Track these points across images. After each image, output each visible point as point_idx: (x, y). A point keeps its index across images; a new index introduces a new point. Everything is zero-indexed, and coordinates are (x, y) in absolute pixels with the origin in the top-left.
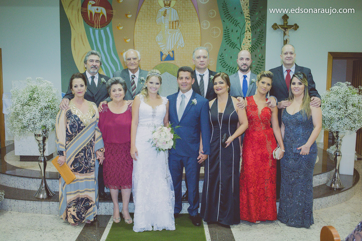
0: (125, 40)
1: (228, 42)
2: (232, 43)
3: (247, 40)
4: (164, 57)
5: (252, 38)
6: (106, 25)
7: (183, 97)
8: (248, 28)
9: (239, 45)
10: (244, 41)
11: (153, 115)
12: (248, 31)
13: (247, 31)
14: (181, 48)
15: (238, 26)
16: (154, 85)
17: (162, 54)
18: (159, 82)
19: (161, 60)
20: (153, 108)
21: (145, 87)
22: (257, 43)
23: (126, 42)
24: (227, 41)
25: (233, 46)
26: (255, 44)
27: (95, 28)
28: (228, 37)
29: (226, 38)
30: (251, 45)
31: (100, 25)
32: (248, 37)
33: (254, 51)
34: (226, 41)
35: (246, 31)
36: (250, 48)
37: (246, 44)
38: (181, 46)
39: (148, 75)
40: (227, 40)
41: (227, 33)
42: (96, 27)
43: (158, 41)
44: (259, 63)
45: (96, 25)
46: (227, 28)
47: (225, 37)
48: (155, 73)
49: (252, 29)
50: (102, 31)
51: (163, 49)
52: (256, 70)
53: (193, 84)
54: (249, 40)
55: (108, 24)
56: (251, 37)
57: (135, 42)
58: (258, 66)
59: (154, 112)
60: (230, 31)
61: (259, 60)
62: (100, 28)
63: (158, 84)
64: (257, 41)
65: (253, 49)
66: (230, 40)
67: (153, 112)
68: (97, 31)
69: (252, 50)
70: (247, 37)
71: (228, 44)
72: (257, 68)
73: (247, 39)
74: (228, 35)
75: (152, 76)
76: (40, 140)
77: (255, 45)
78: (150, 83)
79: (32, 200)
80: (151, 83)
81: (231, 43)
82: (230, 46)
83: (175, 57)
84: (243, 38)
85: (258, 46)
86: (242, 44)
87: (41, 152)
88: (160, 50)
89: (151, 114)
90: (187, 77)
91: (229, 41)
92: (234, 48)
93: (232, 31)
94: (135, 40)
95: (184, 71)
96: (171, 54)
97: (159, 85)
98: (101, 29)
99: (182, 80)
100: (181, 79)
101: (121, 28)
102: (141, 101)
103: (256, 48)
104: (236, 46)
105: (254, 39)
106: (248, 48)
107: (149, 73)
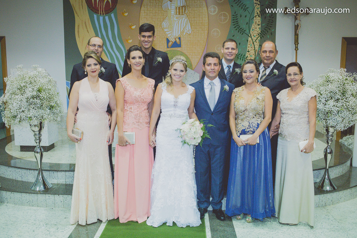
0: (130, 26)
1: (236, 28)
2: (241, 29)
3: (256, 25)
4: (170, 44)
5: (262, 23)
6: (111, 11)
7: (212, 84)
8: (257, 13)
9: (248, 31)
10: (253, 26)
12: (257, 16)
14: (188, 34)
15: (246, 11)
16: (178, 73)
17: (168, 41)
18: (183, 69)
19: (168, 47)
21: (169, 75)
22: (266, 29)
23: (132, 29)
24: (235, 27)
25: (242, 32)
26: (265, 29)
27: (99, 14)
28: (236, 23)
29: (235, 23)
30: (260, 30)
31: (105, 11)
32: (257, 22)
33: (263, 37)
35: (255, 16)
36: (259, 34)
37: (255, 30)
38: (188, 32)
39: (172, 62)
40: (235, 25)
41: (236, 18)
42: (101, 14)
43: (164, 27)
45: (101, 11)
46: (235, 13)
47: (234, 22)
48: (180, 59)
49: (262, 14)
50: (107, 18)
51: (169, 35)
53: (219, 70)
54: (259, 25)
56: (260, 22)
60: (239, 16)
63: (183, 71)
64: (266, 26)
65: (263, 35)
66: (238, 25)
67: (175, 102)
68: (101, 18)
69: (261, 36)
70: (256, 22)
71: (236, 30)
73: (256, 24)
74: (236, 20)
75: (176, 63)
76: (36, 131)
77: (265, 31)
78: (174, 70)
79: (28, 193)
80: (175, 70)
82: (239, 31)
83: (182, 44)
84: (252, 23)
85: (268, 31)
86: (251, 30)
87: (37, 143)
88: (166, 37)
89: (173, 103)
90: (215, 63)
91: (238, 26)
92: (243, 34)
93: (241, 16)
96: (178, 40)
98: (105, 16)
100: (209, 65)
101: (126, 14)
102: (163, 89)
103: (266, 33)
104: (245, 32)
105: (263, 25)
106: (257, 34)
107: (174, 59)
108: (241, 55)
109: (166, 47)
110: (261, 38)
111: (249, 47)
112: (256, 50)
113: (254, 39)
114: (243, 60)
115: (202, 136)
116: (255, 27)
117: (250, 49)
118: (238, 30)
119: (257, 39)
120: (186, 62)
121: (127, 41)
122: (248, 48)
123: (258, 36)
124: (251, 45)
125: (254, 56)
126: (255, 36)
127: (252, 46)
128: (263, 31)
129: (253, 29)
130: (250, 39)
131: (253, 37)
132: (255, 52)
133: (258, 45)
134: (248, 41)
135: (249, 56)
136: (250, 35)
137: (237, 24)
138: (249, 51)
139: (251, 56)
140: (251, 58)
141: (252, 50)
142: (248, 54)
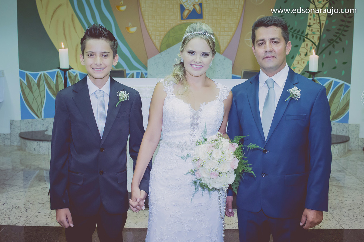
4: (186, 13)
7: (271, 85)
11: (192, 125)
16: (198, 58)
17: (182, 9)
18: (208, 50)
19: (182, 18)
20: (195, 108)
21: (179, 62)
33: (334, 3)
39: (185, 36)
44: (343, 23)
48: (200, 30)
51: (184, 0)
52: (338, 35)
53: (287, 53)
59: (195, 118)
61: (343, 18)
63: (207, 55)
72: (340, 32)
75: (192, 38)
78: (189, 52)
80: (192, 52)
83: (204, 13)
88: (179, 3)
89: (189, 121)
90: (273, 39)
95: (267, 25)
96: (198, 8)
97: (210, 57)
99: (263, 46)
100: (262, 44)
102: (168, 92)
107: (187, 30)
108: (299, 32)
109: (179, 17)
111: (310, 19)
112: (323, 24)
113: (320, 6)
114: (300, 39)
115: (236, 168)
117: (312, 22)
119: (324, 6)
120: (213, 35)
121: (118, 7)
122: (309, 21)
123: (325, 2)
124: (314, 16)
125: (319, 33)
126: (320, 2)
127: (315, 18)
130: (311, 6)
131: (316, 3)
132: (320, 27)
133: (326, 15)
135: (310, 33)
138: (311, 24)
139: (314, 33)
140: (313, 37)
141: (316, 23)
142: (309, 30)
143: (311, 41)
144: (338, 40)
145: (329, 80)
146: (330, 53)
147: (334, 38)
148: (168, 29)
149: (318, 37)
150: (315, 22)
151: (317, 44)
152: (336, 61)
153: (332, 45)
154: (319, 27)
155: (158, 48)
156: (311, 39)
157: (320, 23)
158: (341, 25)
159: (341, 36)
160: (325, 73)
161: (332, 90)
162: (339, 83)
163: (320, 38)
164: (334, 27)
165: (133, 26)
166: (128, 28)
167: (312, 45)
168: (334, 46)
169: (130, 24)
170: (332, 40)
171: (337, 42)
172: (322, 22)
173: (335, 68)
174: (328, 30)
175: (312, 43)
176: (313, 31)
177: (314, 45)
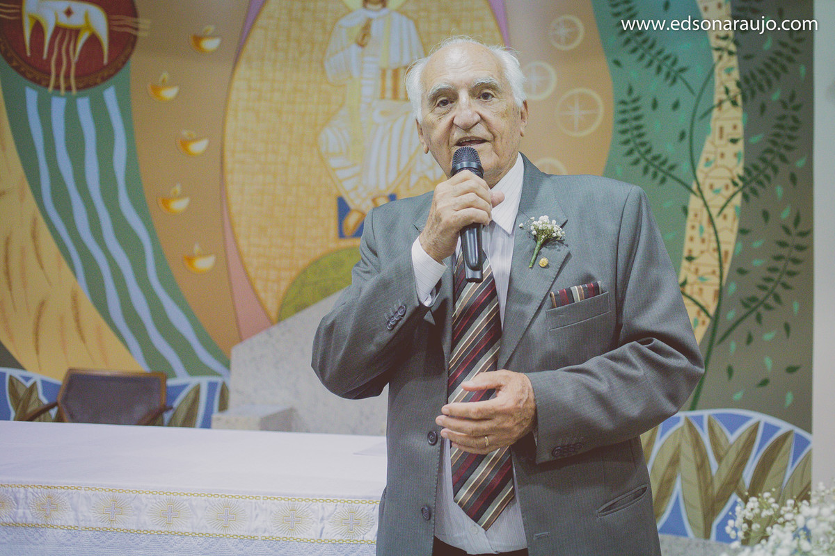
0: (185, 144)
1: (636, 155)
2: (655, 158)
3: (724, 142)
4: (352, 220)
5: (748, 133)
6: (104, 79)
8: (727, 91)
9: (686, 166)
10: (708, 147)
12: (727, 105)
13: (721, 103)
14: (427, 182)
15: (679, 81)
17: (343, 208)
19: (341, 235)
22: (769, 156)
23: (190, 155)
24: (630, 152)
25: (660, 175)
26: (764, 160)
27: (51, 89)
28: (635, 133)
29: (628, 136)
30: (742, 165)
31: (77, 77)
32: (728, 130)
33: (754, 191)
34: (627, 148)
35: (716, 102)
36: (737, 180)
37: (720, 162)
38: (430, 174)
40: (631, 145)
41: (634, 114)
42: (57, 87)
43: (330, 149)
44: (784, 252)
45: (58, 76)
46: (630, 91)
47: (624, 132)
49: (748, 93)
50: (84, 105)
51: (348, 185)
52: (770, 285)
54: (734, 141)
55: (110, 76)
56: (740, 130)
57: (228, 154)
58: (780, 265)
60: (646, 103)
61: (783, 237)
62: (74, 92)
64: (769, 145)
65: (754, 184)
66: (643, 144)
68: (58, 105)
69: (747, 190)
70: (721, 129)
71: (636, 162)
72: (775, 276)
73: (721, 137)
74: (635, 123)
77: (762, 166)
81: (649, 157)
82: (646, 170)
84: (706, 132)
85: (775, 169)
86: (702, 161)
91: (643, 149)
92: (663, 181)
93: (655, 105)
94: (229, 144)
98: (77, 97)
101: (169, 93)
103: (767, 177)
104: (673, 173)
105: (755, 140)
106: (729, 182)
109: (333, 231)
110: (745, 197)
111: (692, 239)
112: (726, 253)
113: (716, 202)
116: (720, 150)
117: (696, 247)
118: (643, 163)
119: (729, 201)
121: (166, 202)
122: (688, 245)
123: (732, 189)
124: (702, 230)
125: (716, 280)
126: (717, 192)
127: (705, 236)
128: (756, 168)
129: (707, 160)
130: (695, 203)
131: (708, 194)
132: (720, 261)
133: (735, 229)
134: (685, 210)
135: (691, 278)
136: (694, 187)
137: (638, 141)
138: (694, 254)
139: (702, 279)
140: (701, 290)
141: (708, 250)
142: (689, 269)
143: (697, 303)
144: (771, 301)
145: (747, 419)
146: (750, 339)
147: (761, 295)
148: (302, 263)
149: (716, 291)
150: (704, 247)
151: (712, 311)
152: (768, 362)
153: (753, 315)
154: (716, 263)
155: (273, 315)
156: (696, 297)
157: (718, 249)
158: (778, 258)
159: (779, 290)
160: (738, 396)
161: (759, 449)
162: (777, 429)
163: (720, 294)
164: (757, 263)
165: (204, 254)
166: (190, 259)
167: (699, 314)
168: (759, 318)
169: (197, 249)
170: (753, 299)
171: (768, 308)
172: (723, 248)
173: (764, 383)
174: (741, 272)
175: (696, 308)
176: (701, 272)
177: (703, 314)
